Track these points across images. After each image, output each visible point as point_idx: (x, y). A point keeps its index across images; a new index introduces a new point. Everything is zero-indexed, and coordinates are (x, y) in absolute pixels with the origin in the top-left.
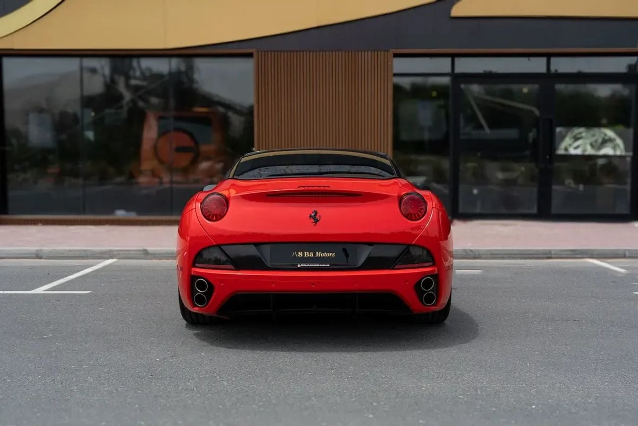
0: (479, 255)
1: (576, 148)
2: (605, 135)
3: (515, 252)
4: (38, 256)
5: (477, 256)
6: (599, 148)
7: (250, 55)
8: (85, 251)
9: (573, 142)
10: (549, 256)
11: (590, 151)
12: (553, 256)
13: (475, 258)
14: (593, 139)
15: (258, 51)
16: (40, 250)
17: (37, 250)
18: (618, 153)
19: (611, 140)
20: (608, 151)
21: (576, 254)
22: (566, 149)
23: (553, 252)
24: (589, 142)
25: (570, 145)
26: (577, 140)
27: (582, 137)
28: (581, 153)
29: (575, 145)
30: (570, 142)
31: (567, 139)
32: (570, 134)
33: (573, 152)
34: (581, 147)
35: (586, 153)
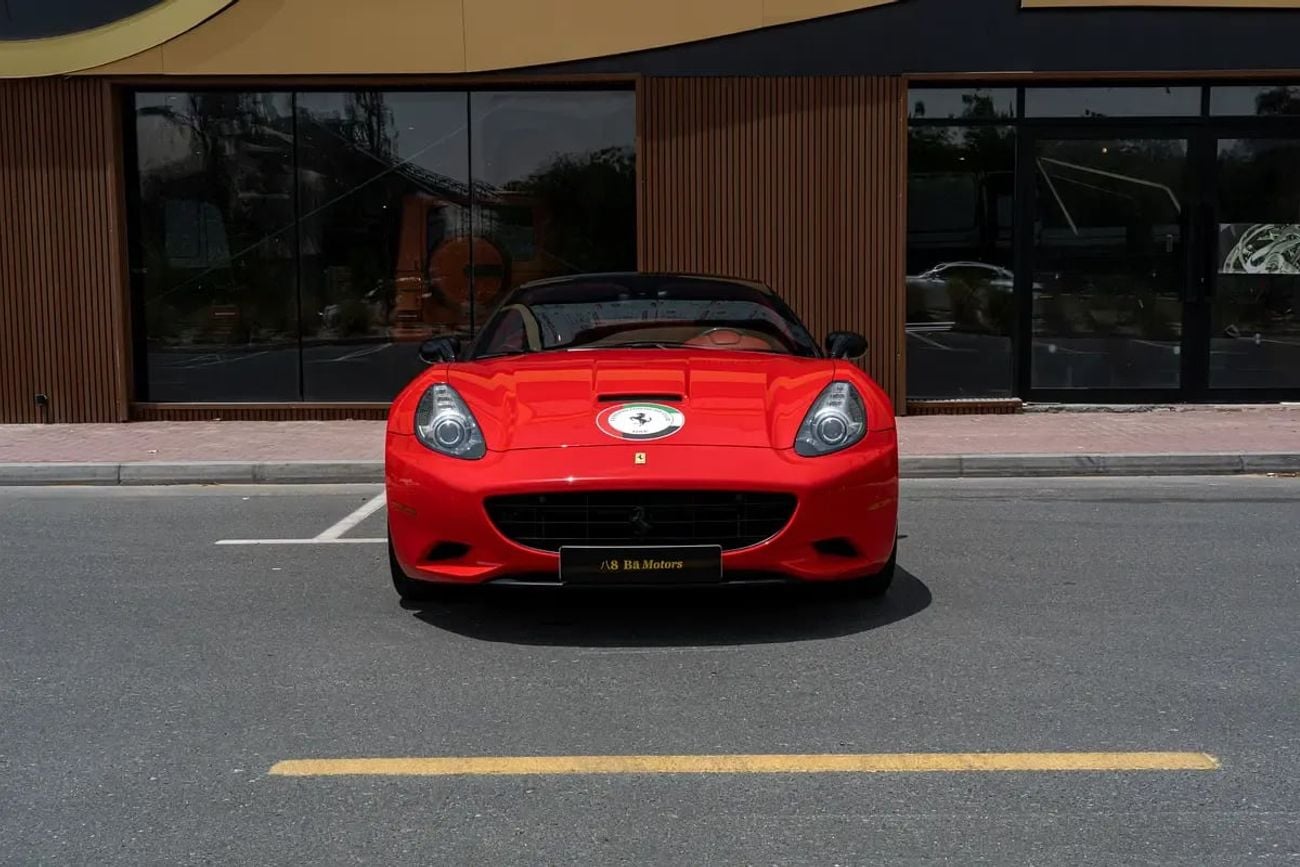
0: (1104, 467)
1: (1255, 263)
3: (1172, 461)
4: (256, 477)
5: (1101, 469)
7: (628, 86)
8: (347, 466)
9: (1253, 251)
10: (1239, 468)
11: (1285, 269)
12: (1246, 468)
13: (1097, 473)
14: (1290, 245)
15: (645, 77)
16: (261, 467)
17: (254, 466)
21: (1290, 465)
22: (1238, 265)
23: (1246, 461)
24: (1282, 251)
25: (1245, 256)
26: (1258, 246)
27: (1271, 241)
28: (1267, 272)
29: (1255, 256)
30: (1245, 251)
31: (1240, 245)
32: (1245, 235)
33: (1250, 269)
34: (1266, 260)
35: (1277, 272)
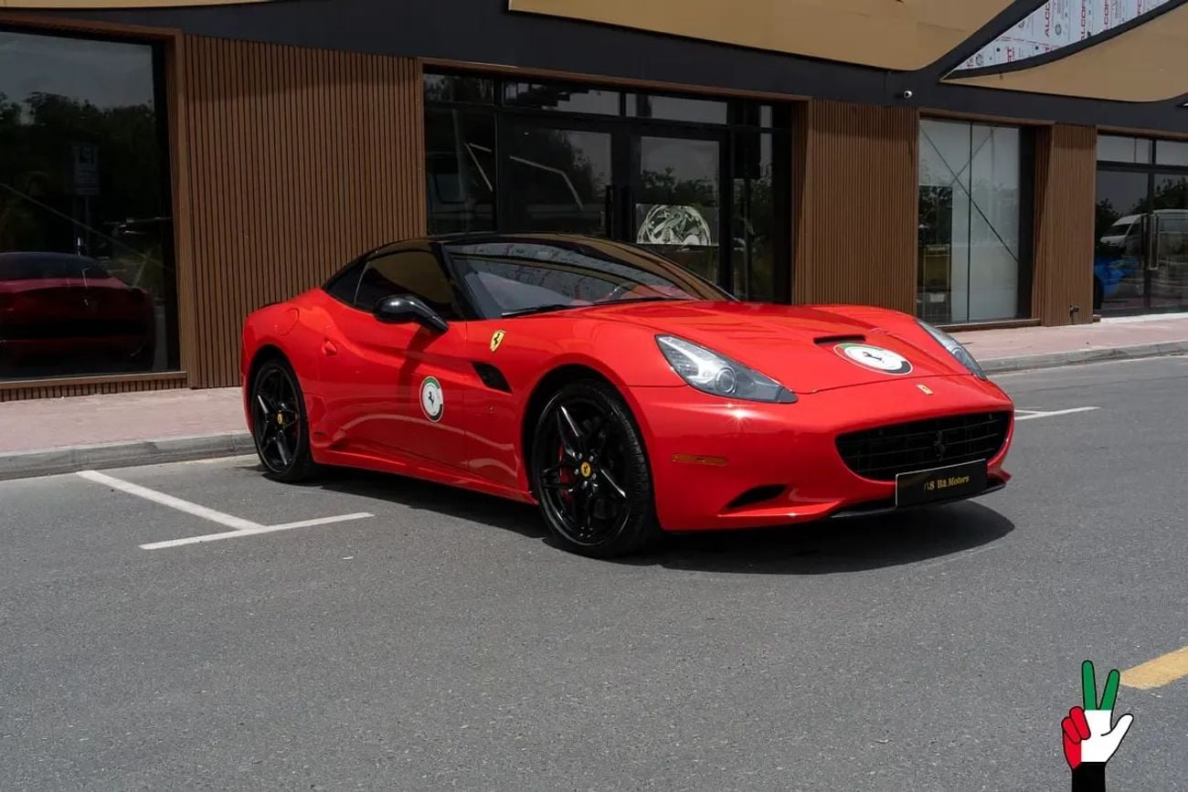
1: (657, 236)
2: (690, 216)
6: (684, 237)
9: (655, 226)
11: (674, 241)
14: (676, 222)
15: (185, 35)
18: (704, 243)
19: (696, 223)
20: (692, 240)
22: (646, 238)
24: (672, 227)
25: (650, 230)
26: (658, 222)
27: (664, 219)
28: (663, 243)
29: (656, 231)
30: (650, 226)
31: (647, 221)
32: (649, 213)
33: (654, 241)
34: (663, 234)
35: (669, 243)
